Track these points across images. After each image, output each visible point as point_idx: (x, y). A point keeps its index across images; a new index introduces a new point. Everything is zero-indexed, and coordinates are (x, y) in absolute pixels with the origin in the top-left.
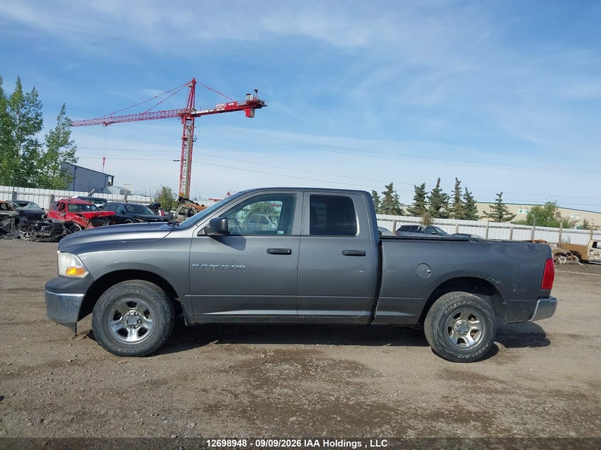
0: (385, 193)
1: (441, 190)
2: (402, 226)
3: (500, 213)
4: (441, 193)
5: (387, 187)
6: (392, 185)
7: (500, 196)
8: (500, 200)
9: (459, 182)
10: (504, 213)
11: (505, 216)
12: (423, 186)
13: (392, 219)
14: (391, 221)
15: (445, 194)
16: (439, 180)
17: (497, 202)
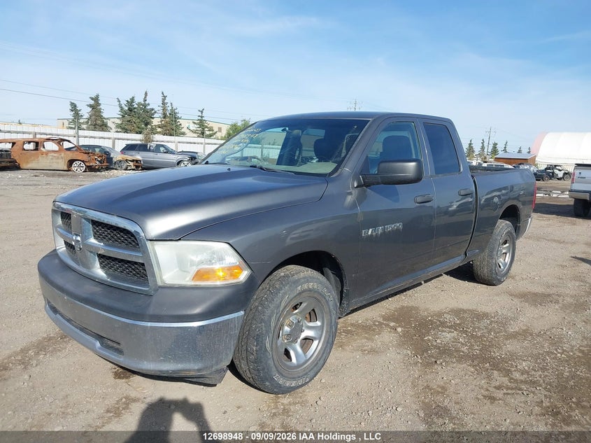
0: (90, 106)
1: (149, 104)
2: (127, 145)
3: (203, 129)
4: (148, 107)
5: (92, 99)
6: (98, 96)
7: (202, 112)
8: (202, 117)
9: (165, 97)
10: (206, 129)
11: (208, 133)
12: (133, 99)
13: (110, 136)
14: (109, 138)
15: (153, 109)
16: (146, 94)
17: (200, 118)
